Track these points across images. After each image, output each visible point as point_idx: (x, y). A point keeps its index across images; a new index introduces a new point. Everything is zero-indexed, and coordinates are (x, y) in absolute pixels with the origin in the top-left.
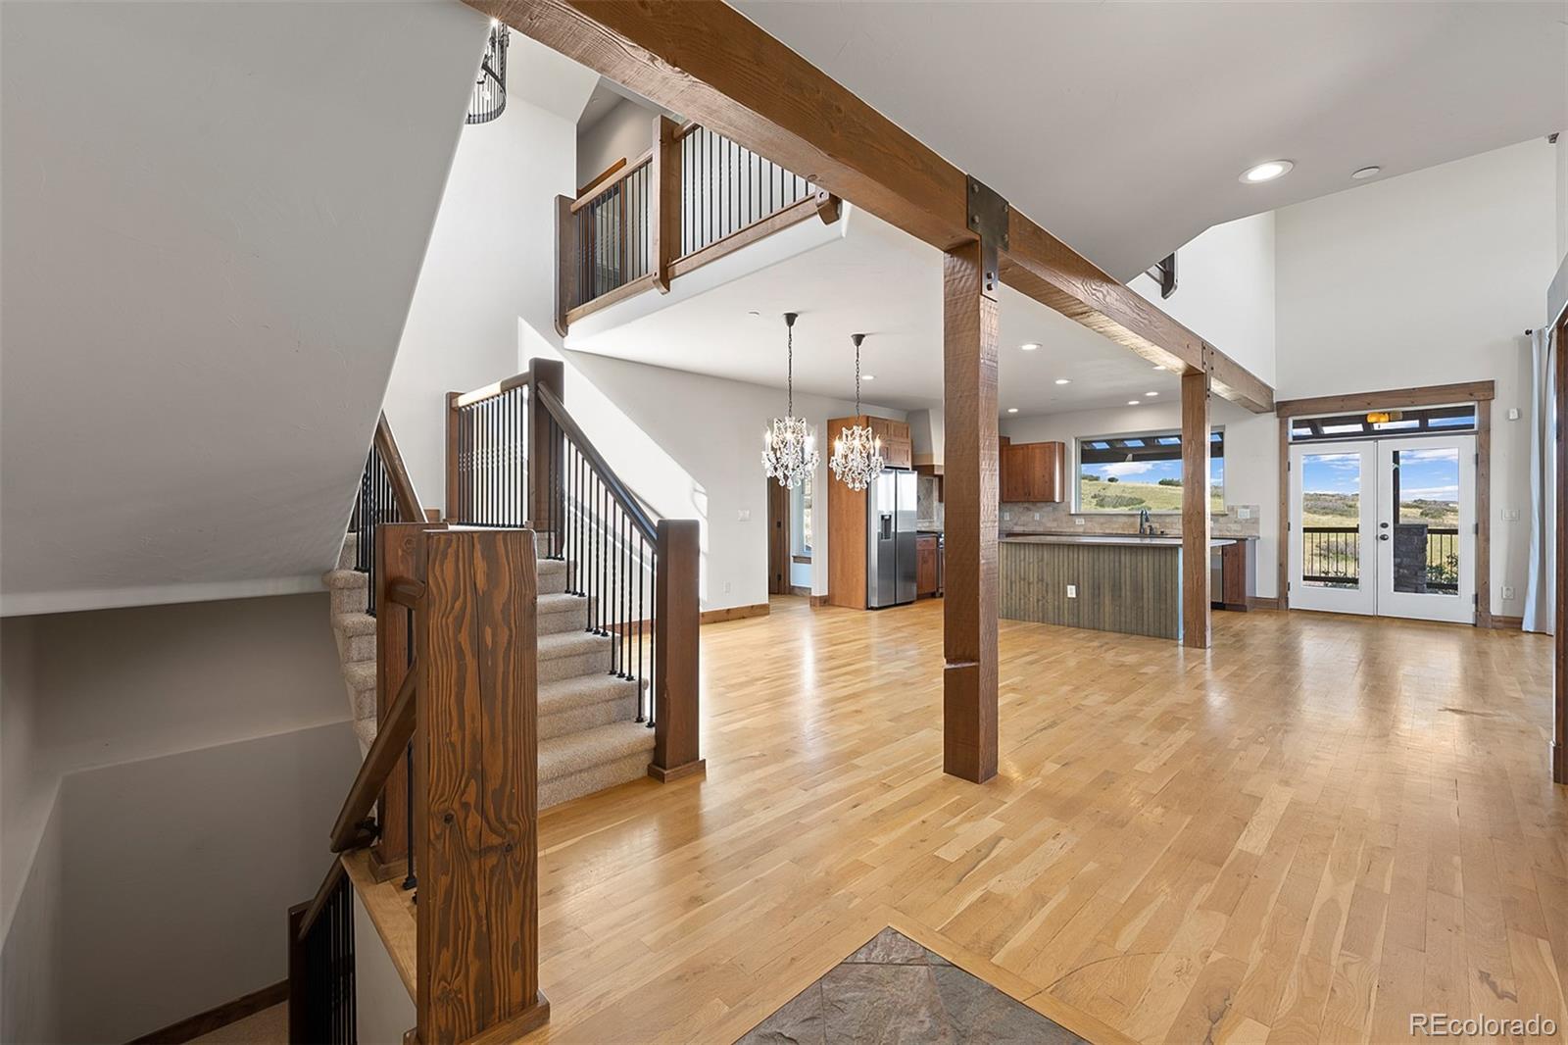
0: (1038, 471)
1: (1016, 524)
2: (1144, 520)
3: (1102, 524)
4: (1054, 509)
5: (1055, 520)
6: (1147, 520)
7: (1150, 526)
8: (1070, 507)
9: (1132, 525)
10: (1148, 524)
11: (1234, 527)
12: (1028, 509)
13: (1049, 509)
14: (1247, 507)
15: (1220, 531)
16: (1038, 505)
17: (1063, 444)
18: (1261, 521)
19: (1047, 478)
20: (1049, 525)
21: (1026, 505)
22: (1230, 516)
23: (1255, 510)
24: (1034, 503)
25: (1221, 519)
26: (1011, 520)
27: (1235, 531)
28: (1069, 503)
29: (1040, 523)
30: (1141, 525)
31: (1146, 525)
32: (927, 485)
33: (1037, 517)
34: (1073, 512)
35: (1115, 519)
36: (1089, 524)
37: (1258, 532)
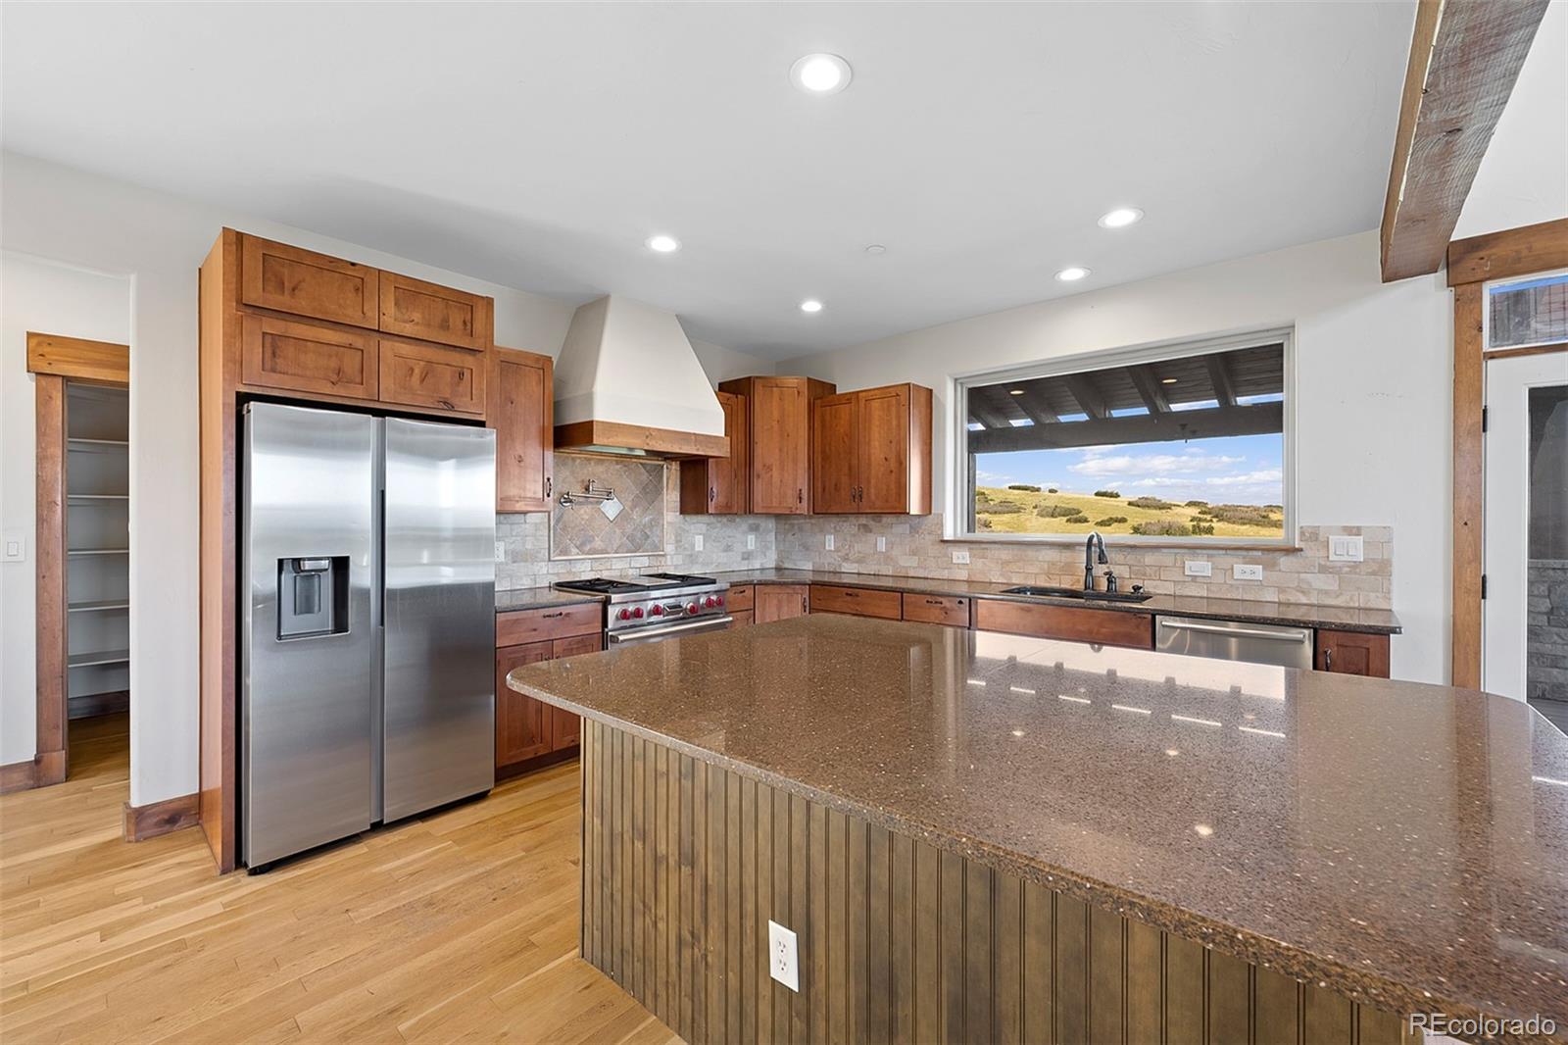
0: (876, 448)
1: (846, 559)
2: (1095, 557)
3: (1008, 563)
4: (914, 530)
5: (914, 553)
6: (1102, 559)
7: (1109, 574)
8: (941, 525)
9: (1068, 568)
10: (1104, 568)
11: (1320, 582)
12: (866, 529)
13: (901, 528)
14: (1356, 531)
15: (1281, 590)
16: (886, 519)
17: (931, 391)
18: (1396, 569)
19: (893, 465)
20: (902, 563)
21: (863, 520)
22: (1308, 553)
23: (1380, 539)
24: (877, 515)
25: (1284, 561)
26: (837, 550)
27: (1320, 591)
28: (941, 516)
29: (887, 558)
30: (1089, 569)
31: (1099, 570)
32: (645, 476)
33: (882, 544)
34: (948, 535)
35: (1031, 553)
36: (979, 563)
37: (1388, 597)
